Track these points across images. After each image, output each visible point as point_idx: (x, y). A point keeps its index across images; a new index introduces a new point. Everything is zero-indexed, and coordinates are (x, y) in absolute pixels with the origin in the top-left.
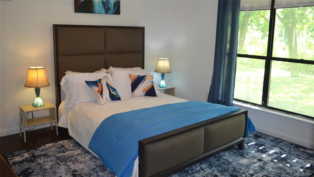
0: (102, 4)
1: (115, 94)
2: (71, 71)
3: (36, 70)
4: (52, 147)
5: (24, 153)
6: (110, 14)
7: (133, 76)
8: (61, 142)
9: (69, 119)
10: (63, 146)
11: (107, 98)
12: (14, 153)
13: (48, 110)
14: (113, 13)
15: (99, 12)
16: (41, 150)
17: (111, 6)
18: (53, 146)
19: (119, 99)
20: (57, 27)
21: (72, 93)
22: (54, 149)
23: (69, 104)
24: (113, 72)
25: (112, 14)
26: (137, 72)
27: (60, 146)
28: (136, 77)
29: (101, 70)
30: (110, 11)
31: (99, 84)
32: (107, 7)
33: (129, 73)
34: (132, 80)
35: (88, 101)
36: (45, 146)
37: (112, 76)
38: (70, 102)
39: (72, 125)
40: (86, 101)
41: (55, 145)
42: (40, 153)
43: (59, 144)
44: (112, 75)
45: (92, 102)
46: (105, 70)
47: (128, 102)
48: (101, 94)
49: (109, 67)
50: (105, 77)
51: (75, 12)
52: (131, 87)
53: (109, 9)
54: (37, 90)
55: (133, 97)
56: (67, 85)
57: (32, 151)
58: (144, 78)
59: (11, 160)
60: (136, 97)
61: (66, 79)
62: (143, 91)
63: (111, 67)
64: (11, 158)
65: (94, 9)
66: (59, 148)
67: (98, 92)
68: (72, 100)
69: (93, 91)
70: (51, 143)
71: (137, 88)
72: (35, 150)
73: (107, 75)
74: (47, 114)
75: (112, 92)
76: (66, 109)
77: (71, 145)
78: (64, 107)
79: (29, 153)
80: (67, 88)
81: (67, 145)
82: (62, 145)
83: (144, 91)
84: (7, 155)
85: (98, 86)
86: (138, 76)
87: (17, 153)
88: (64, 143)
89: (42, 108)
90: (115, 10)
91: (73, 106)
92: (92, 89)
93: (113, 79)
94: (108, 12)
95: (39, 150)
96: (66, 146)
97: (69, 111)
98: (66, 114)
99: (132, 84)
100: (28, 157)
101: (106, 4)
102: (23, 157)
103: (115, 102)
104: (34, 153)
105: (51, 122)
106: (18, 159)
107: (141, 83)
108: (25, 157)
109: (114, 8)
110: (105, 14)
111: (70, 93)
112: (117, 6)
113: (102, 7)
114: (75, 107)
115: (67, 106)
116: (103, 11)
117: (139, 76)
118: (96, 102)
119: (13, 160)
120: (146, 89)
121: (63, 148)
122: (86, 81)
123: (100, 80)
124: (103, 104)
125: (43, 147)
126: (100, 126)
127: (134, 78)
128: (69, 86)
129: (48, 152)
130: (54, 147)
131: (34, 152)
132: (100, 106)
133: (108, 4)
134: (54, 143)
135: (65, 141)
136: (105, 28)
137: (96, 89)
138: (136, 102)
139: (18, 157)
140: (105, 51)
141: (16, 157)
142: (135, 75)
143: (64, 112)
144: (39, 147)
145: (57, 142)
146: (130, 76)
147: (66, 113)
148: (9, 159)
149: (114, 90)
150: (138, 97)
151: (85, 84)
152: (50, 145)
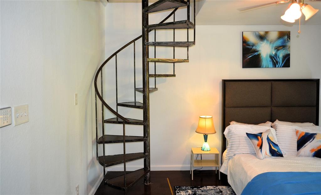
0: (269, 58)
1: (276, 150)
2: (236, 121)
3: (205, 119)
4: (211, 189)
5: (189, 189)
6: (278, 67)
7: (300, 133)
8: (220, 187)
9: (229, 166)
10: (221, 192)
11: (266, 153)
12: (182, 187)
13: (214, 155)
14: (282, 66)
15: (266, 66)
16: (202, 190)
17: (280, 60)
18: (213, 189)
19: (281, 155)
20: (226, 82)
21: (233, 143)
22: (213, 192)
23: (230, 153)
24: (277, 126)
25: (280, 67)
26: (307, 128)
27: (219, 190)
28: (304, 134)
29: (267, 123)
30: (278, 65)
31: (259, 137)
32: (275, 61)
33: (295, 129)
34: (298, 137)
35: (249, 152)
36: (207, 188)
37: (276, 131)
38: (231, 151)
39: (231, 173)
40: (247, 153)
41: (215, 189)
42: (201, 193)
43: (219, 188)
44: (276, 129)
45: (253, 154)
46: (271, 123)
47: (289, 161)
48: (261, 147)
49: (275, 120)
50: (268, 131)
51: (243, 68)
52: (296, 144)
53: (277, 62)
54: (205, 136)
55: (298, 155)
56: (230, 135)
57: (195, 189)
58: (313, 136)
59: (178, 193)
60: (302, 156)
61: (229, 129)
62: (310, 151)
63: (277, 120)
64: (178, 191)
65: (261, 64)
66: (217, 192)
67: (258, 145)
68: (233, 149)
69: (253, 144)
70: (212, 186)
71: (304, 146)
72: (198, 189)
73: (270, 129)
74: (213, 158)
75: (273, 148)
76: (227, 157)
77: (229, 192)
78: (226, 155)
79: (193, 190)
80: (229, 137)
81: (225, 191)
82: (221, 190)
83: (312, 150)
84: (176, 187)
85: (258, 139)
86: (306, 133)
87: (184, 188)
88: (222, 188)
89: (208, 152)
90: (284, 63)
91: (234, 155)
92: (252, 142)
93: (277, 133)
94: (276, 66)
95: (201, 189)
96: (223, 192)
97: (230, 159)
98: (228, 162)
99: (298, 141)
100: (190, 194)
101: (274, 57)
102: (187, 193)
103: (276, 159)
104: (196, 192)
105: (216, 167)
106: (183, 193)
107: (309, 142)
108: (188, 193)
109: (283, 61)
110: (273, 67)
111: (232, 142)
112: (286, 59)
113: (270, 61)
114: (235, 157)
115: (228, 155)
116: (271, 64)
117: (308, 133)
118: (255, 154)
119: (179, 193)
120: (315, 149)
121: (221, 194)
122: (247, 134)
123: (261, 133)
124: (261, 158)
125: (205, 188)
126: (252, 181)
127: (300, 135)
128: (231, 136)
129: (207, 194)
130: (213, 191)
131: (196, 190)
132: (258, 160)
133: (277, 58)
134: (214, 187)
135: (224, 187)
136: (272, 82)
137: (256, 142)
138: (300, 162)
139: (184, 191)
140: (271, 104)
141: (182, 192)
142: (303, 132)
143: (226, 160)
144: (201, 187)
145: (217, 186)
146: (297, 132)
147: (227, 160)
148: (177, 191)
149: (276, 145)
150: (305, 157)
151: (246, 135)
152: (211, 187)
